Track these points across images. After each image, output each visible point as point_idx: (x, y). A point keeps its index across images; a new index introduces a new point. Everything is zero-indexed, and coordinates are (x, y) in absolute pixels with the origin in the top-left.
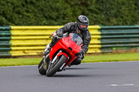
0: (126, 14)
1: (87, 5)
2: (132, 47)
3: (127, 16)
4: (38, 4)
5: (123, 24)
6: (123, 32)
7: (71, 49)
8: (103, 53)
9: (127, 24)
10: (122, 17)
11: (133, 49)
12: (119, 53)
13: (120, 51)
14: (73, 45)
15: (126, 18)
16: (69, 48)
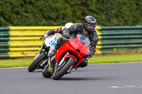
0: (127, 14)
1: (87, 5)
2: (133, 48)
3: (128, 16)
4: (37, 4)
5: (124, 25)
6: (123, 32)
7: (79, 51)
8: (103, 54)
9: (128, 25)
10: (123, 17)
11: (134, 50)
12: (120, 54)
13: (120, 52)
14: (82, 47)
15: (126, 18)
16: (78, 50)
